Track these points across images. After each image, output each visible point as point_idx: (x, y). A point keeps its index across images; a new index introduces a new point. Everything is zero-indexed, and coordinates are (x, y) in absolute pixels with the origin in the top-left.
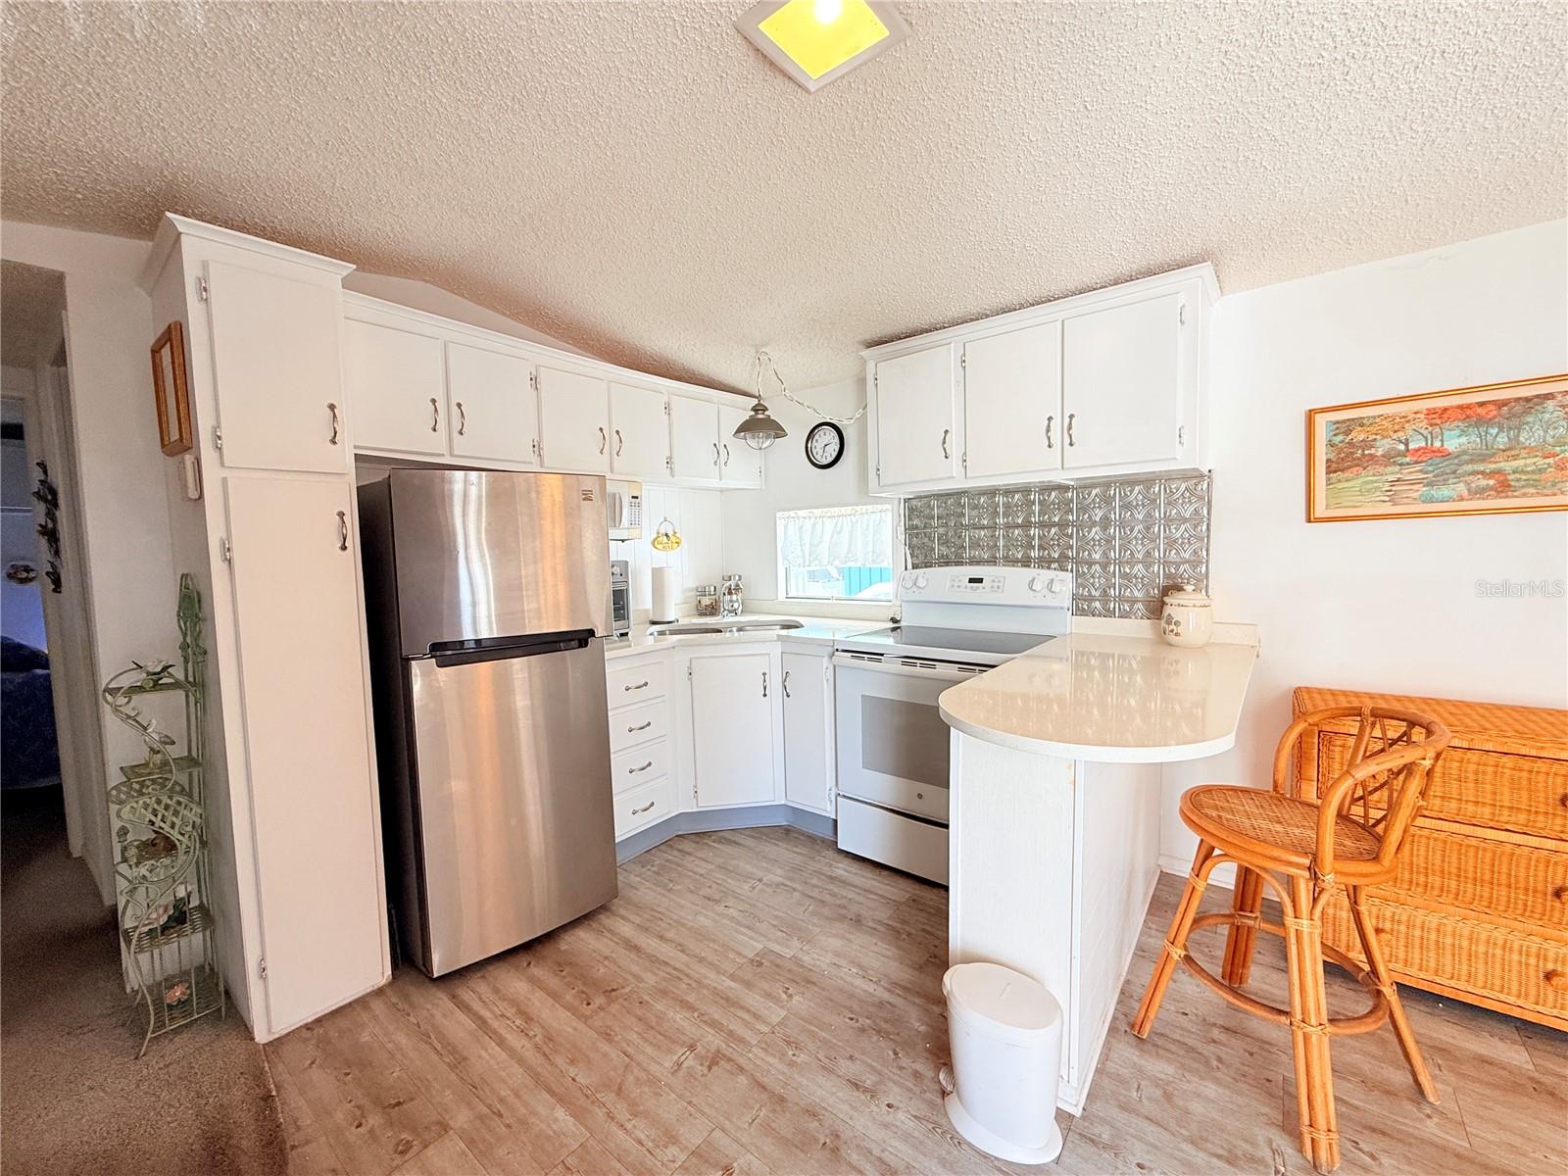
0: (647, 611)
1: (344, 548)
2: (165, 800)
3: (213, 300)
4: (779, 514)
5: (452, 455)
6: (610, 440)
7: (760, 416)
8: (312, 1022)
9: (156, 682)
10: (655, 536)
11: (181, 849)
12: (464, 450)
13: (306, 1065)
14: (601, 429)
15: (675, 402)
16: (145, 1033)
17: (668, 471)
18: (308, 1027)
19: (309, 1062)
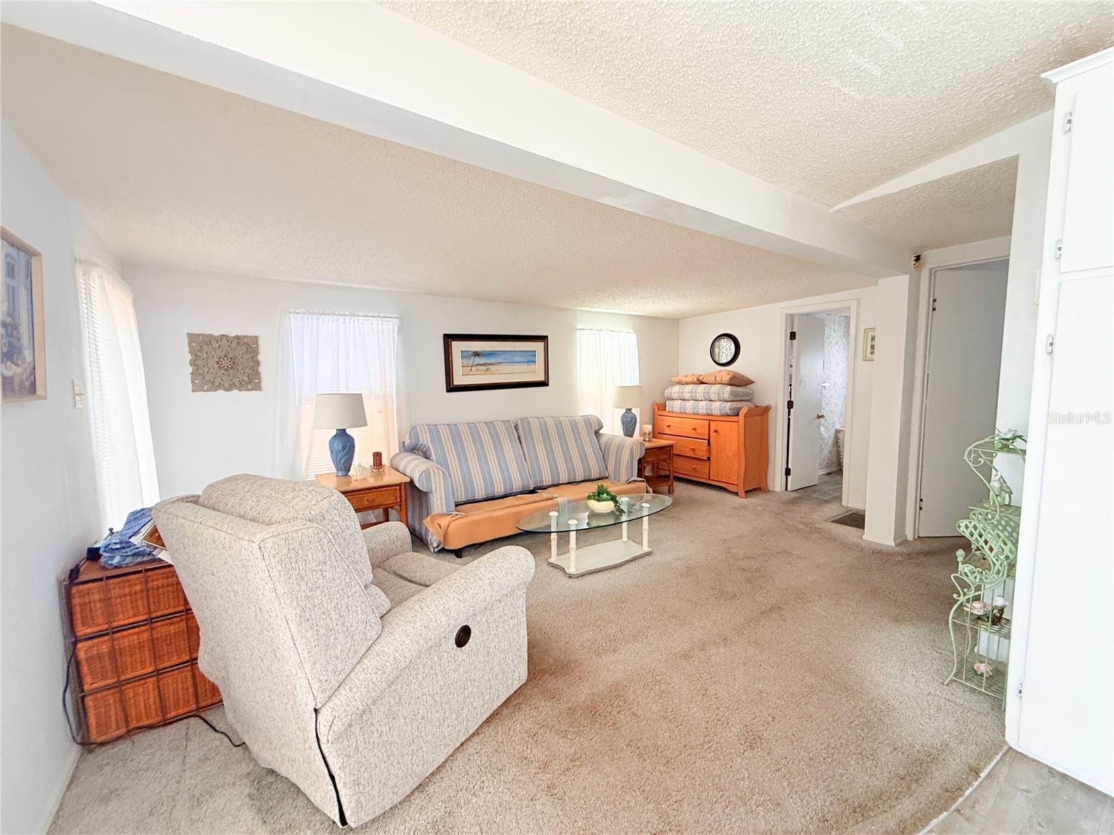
8: (1058, 772)
11: (994, 569)
13: (1021, 787)
18: (1052, 771)
19: (1025, 788)
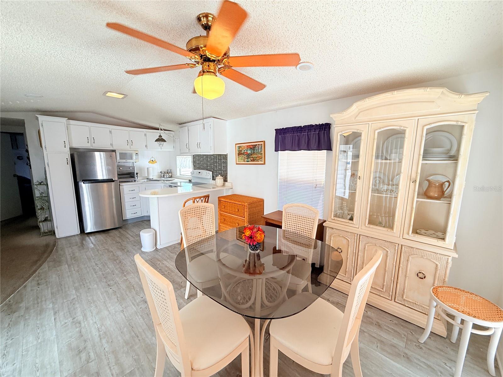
0: (146, 176)
1: (68, 164)
2: (42, 201)
3: (44, 127)
4: (177, 157)
5: (92, 147)
6: (130, 142)
7: (160, 138)
9: (40, 184)
10: (150, 161)
11: (45, 209)
12: (95, 146)
14: (127, 141)
15: (147, 134)
16: (41, 235)
17: (146, 148)
